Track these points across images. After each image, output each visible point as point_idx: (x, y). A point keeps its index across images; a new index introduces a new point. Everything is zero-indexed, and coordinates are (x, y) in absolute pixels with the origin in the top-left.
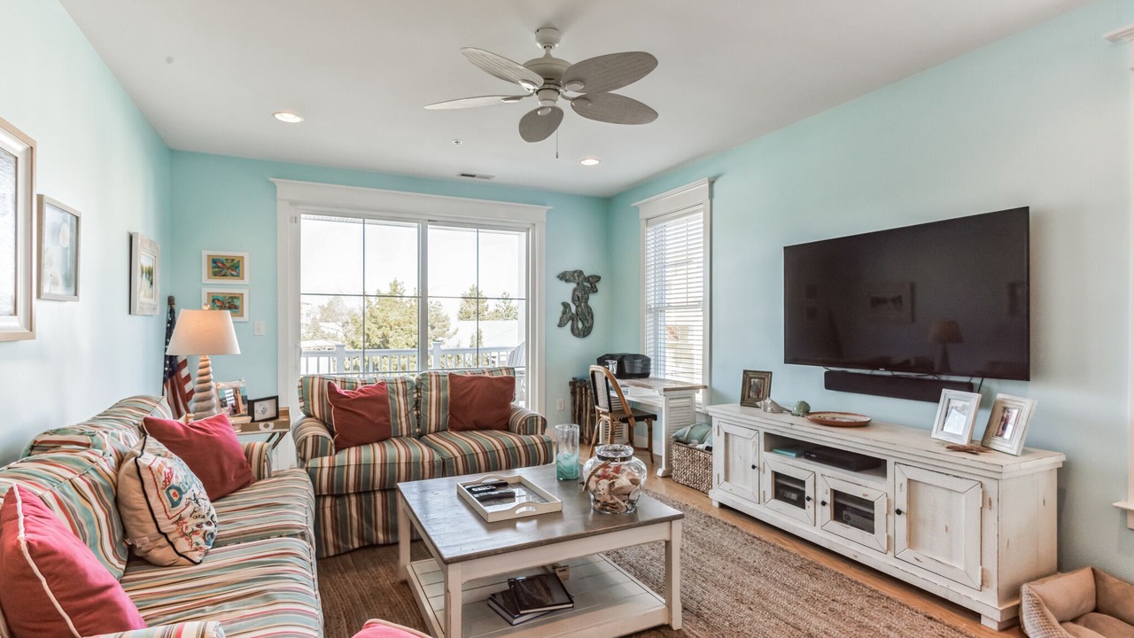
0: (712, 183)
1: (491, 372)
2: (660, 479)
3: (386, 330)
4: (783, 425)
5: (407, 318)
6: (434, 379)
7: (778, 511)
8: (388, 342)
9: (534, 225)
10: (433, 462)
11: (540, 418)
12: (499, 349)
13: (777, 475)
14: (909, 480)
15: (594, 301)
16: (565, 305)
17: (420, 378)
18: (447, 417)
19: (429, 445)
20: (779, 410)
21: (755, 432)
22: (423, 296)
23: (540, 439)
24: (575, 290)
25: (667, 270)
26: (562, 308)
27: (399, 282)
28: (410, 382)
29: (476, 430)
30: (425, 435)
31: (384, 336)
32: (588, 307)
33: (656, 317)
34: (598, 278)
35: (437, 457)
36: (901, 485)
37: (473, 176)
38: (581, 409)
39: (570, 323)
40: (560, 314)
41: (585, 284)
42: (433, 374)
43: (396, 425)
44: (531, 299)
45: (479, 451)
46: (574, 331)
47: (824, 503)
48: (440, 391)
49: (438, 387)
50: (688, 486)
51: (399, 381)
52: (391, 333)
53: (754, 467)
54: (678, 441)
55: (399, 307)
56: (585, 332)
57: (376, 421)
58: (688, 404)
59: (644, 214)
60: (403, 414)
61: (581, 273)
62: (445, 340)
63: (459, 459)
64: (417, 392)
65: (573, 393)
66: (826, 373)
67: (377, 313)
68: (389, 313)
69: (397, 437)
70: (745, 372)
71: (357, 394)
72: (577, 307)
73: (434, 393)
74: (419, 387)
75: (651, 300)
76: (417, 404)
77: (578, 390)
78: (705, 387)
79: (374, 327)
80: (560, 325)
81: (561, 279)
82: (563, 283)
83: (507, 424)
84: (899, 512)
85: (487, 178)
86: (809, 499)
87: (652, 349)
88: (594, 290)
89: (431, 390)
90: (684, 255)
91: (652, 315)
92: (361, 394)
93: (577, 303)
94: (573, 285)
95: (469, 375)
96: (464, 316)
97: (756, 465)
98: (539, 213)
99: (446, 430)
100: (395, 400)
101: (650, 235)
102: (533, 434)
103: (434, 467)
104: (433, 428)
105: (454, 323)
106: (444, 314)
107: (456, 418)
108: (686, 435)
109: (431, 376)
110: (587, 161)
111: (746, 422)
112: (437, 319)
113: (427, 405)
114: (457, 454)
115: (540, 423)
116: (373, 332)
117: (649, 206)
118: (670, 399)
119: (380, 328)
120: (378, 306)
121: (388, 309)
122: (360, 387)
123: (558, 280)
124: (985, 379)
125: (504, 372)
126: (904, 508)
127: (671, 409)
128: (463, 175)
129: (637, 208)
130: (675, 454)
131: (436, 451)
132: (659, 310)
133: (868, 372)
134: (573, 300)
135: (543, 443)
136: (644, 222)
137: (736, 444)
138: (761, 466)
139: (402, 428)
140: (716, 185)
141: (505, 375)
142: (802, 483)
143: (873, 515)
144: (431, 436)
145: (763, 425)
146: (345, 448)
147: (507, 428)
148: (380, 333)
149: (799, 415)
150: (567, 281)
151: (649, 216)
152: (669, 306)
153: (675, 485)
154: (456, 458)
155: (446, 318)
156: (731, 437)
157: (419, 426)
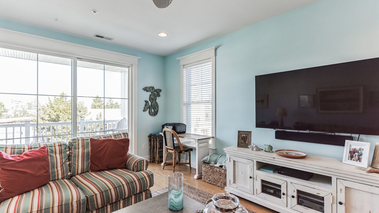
0: (216, 49)
1: (115, 136)
2: (196, 180)
3: (59, 113)
4: (268, 158)
5: (68, 108)
6: (80, 142)
7: (265, 198)
8: (59, 118)
9: (132, 65)
10: (79, 201)
11: (145, 161)
12: (112, 121)
13: (263, 181)
14: (346, 187)
15: (159, 100)
16: (146, 102)
17: (71, 142)
18: (89, 164)
19: (77, 185)
20: (259, 149)
21: (251, 161)
22: (74, 96)
23: (147, 173)
24: (150, 95)
25: (192, 87)
26: (145, 103)
27: (64, 93)
28: (65, 145)
29: (107, 170)
30: (74, 176)
31: (57, 115)
32: (156, 103)
33: (187, 106)
34: (160, 90)
35: (83, 197)
36: (341, 190)
37: (102, 37)
38: (154, 148)
39: (148, 109)
40: (144, 106)
41: (155, 93)
42: (80, 139)
43: (53, 173)
44: (130, 99)
45: (111, 187)
46: (150, 113)
47: (293, 197)
48: (84, 149)
49: (83, 146)
50: (211, 183)
51: (57, 145)
52: (61, 114)
53: (251, 177)
54: (204, 162)
55: (65, 103)
56: (155, 114)
57: (38, 174)
58: (206, 145)
59: (182, 63)
60: (59, 165)
61: (153, 88)
62: (86, 116)
63: (98, 196)
64: (69, 150)
65: (150, 141)
66: (276, 132)
67: (54, 105)
68: (60, 106)
69: (54, 181)
70: (239, 132)
71: (22, 157)
72: (151, 102)
73: (80, 150)
74: (70, 147)
75: (185, 100)
76: (69, 157)
77: (152, 139)
78: (213, 137)
79: (52, 111)
80: (144, 111)
81: (144, 90)
82: (145, 92)
83: (126, 165)
84: (341, 203)
85: (110, 39)
86: (284, 194)
87: (186, 121)
88: (159, 96)
89: (78, 149)
90: (201, 81)
91: (186, 106)
92: (25, 157)
93: (152, 101)
94: (150, 93)
95: (103, 139)
96: (94, 107)
97: (252, 176)
98: (134, 59)
99: (88, 172)
100: (54, 157)
101: (185, 72)
102: (141, 170)
103: (80, 205)
104: (80, 171)
105: (89, 110)
106: (85, 106)
107: (94, 164)
108: (208, 160)
109: (78, 140)
110: (161, 34)
111: (246, 156)
112: (82, 108)
113: (75, 157)
114: (97, 192)
115: (145, 163)
116: (52, 113)
117: (185, 59)
118: (200, 144)
119: (55, 112)
120: (54, 103)
121: (59, 104)
122: (27, 151)
123: (143, 91)
124: (360, 135)
125: (122, 135)
126: (343, 201)
127: (199, 148)
128: (97, 36)
129: (179, 60)
130: (203, 169)
131: (82, 190)
132: (188, 104)
133: (297, 131)
134: (150, 100)
135: (149, 176)
136: (182, 67)
137: (239, 167)
138: (255, 177)
139: (58, 174)
140: (218, 50)
141: (123, 138)
142: (280, 186)
143: (323, 203)
144: (78, 176)
145: (255, 158)
146: (9, 199)
147: (125, 167)
148: (55, 114)
149: (270, 152)
150: (147, 91)
151: (184, 64)
152: (193, 102)
153: (204, 183)
154: (96, 195)
155: (86, 108)
156: (236, 163)
157: (70, 171)
